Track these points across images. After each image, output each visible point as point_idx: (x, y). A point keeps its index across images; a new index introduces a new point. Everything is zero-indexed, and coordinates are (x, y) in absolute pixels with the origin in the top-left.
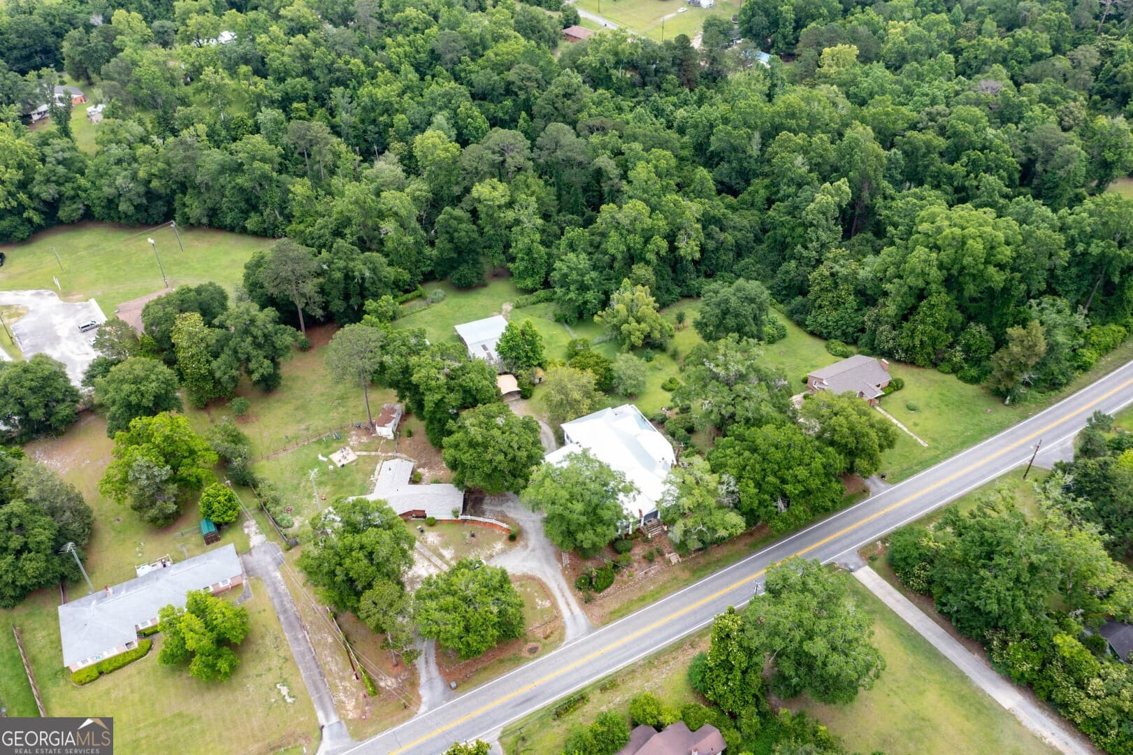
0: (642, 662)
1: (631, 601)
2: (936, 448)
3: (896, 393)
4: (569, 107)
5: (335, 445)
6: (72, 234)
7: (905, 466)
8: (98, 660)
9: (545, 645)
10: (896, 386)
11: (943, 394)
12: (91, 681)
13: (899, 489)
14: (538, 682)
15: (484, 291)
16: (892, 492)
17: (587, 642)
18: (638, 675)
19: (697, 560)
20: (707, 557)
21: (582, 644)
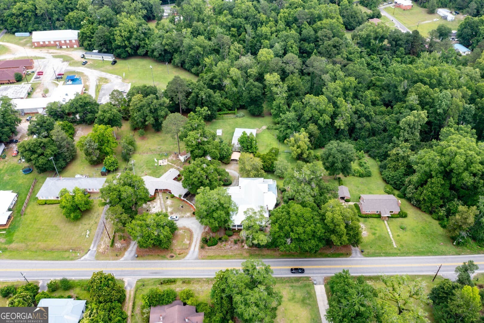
0: (205, 279)
1: (219, 255)
2: (399, 250)
3: (401, 219)
4: (333, 51)
5: (164, 157)
6: (141, 60)
7: (377, 251)
8: (47, 199)
9: (177, 257)
10: (402, 215)
11: (424, 228)
12: (42, 205)
13: (365, 260)
14: (164, 269)
15: (261, 119)
16: (361, 260)
17: (192, 262)
18: (200, 283)
19: (256, 251)
20: (260, 252)
21: (189, 262)
